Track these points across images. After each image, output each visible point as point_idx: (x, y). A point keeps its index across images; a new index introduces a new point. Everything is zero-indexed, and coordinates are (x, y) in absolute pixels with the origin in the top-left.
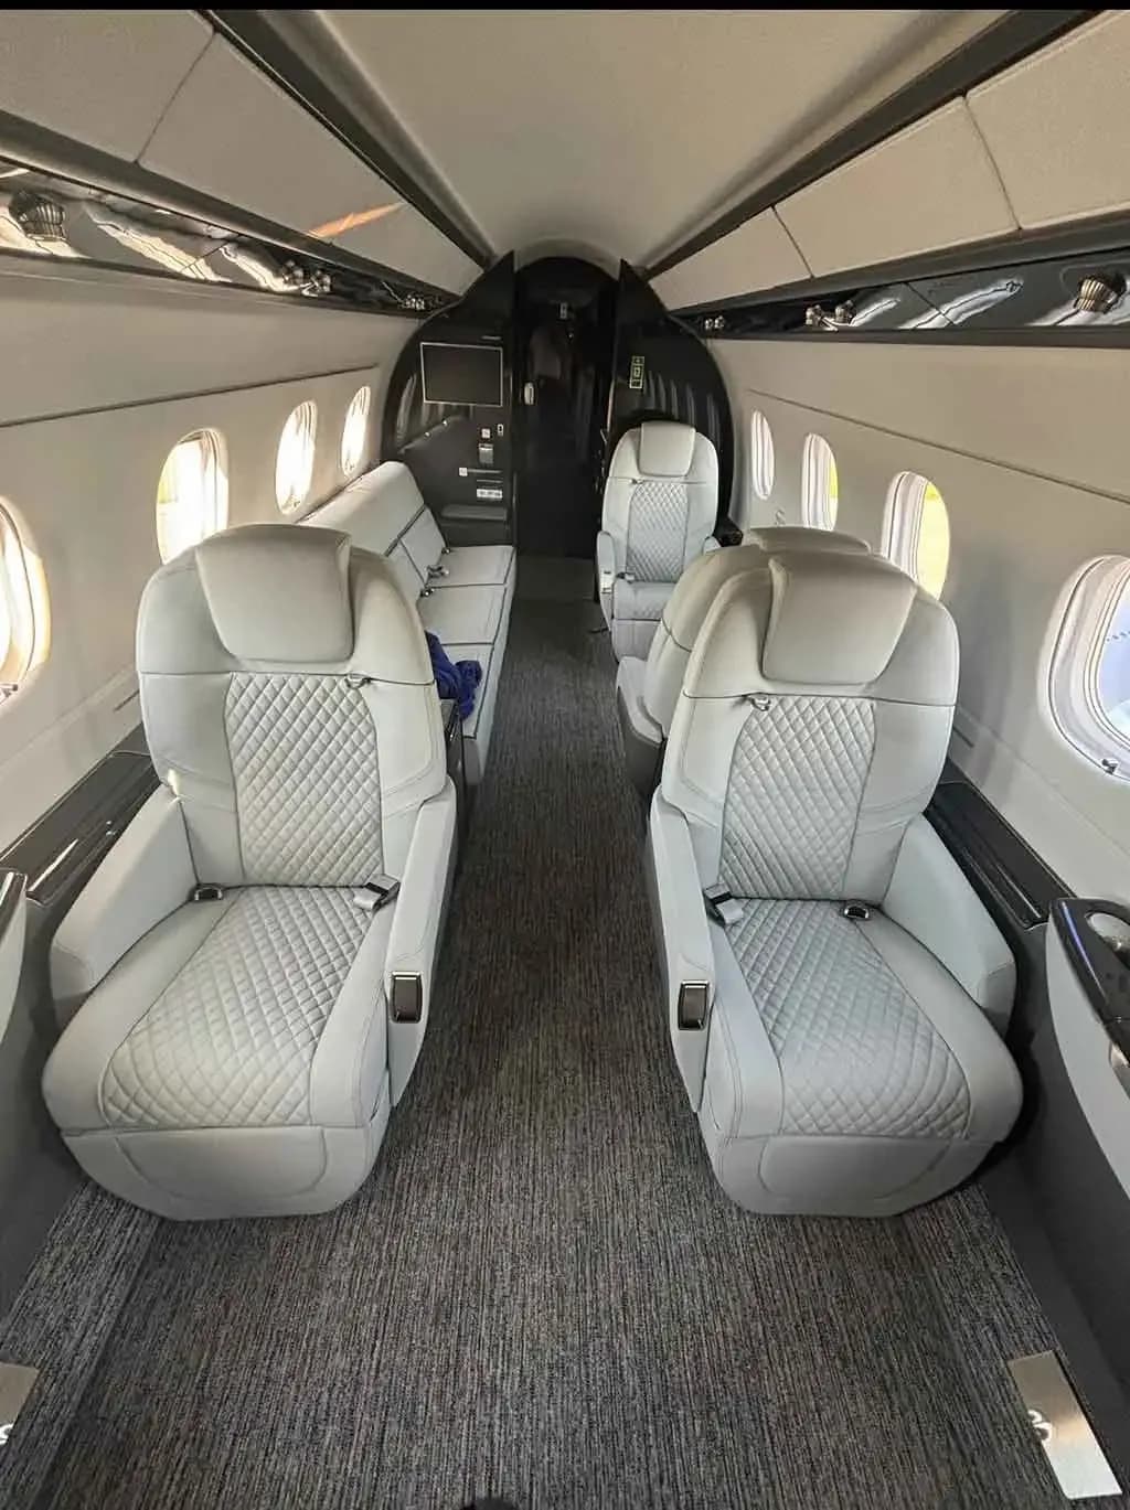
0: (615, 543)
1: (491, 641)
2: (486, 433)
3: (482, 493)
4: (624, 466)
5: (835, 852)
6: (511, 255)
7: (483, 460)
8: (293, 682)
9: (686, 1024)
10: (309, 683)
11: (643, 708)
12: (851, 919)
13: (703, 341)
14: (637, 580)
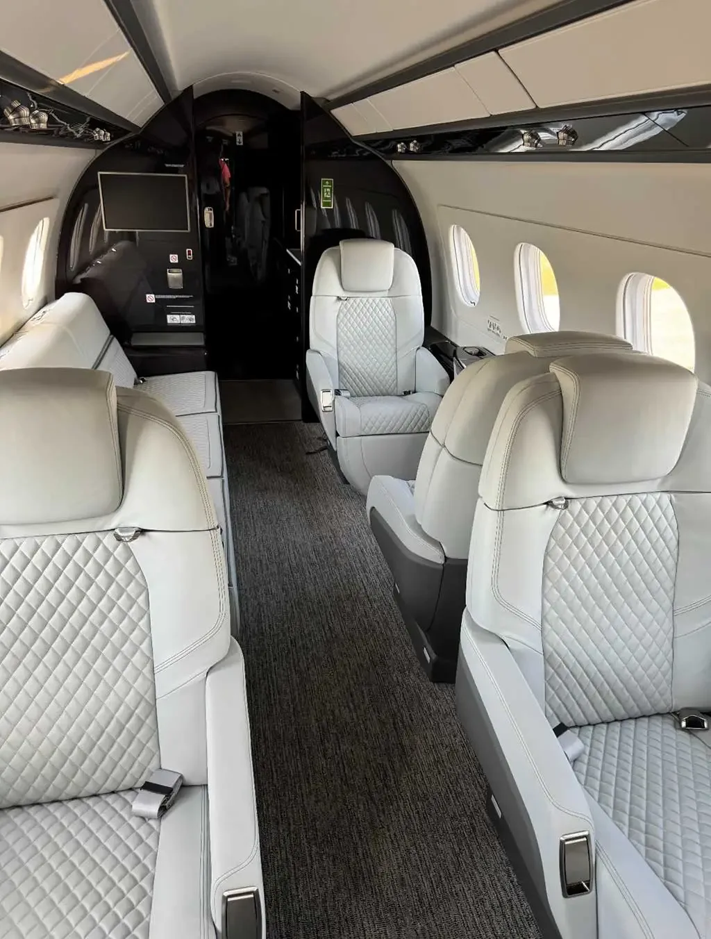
0: (327, 360)
1: (219, 474)
2: (174, 259)
3: (173, 319)
4: (326, 282)
5: (658, 659)
6: (189, 90)
7: (171, 285)
8: (47, 546)
9: (572, 889)
10: (68, 544)
11: (418, 528)
12: (690, 732)
13: (388, 162)
14: (352, 396)
